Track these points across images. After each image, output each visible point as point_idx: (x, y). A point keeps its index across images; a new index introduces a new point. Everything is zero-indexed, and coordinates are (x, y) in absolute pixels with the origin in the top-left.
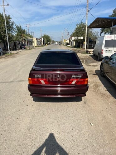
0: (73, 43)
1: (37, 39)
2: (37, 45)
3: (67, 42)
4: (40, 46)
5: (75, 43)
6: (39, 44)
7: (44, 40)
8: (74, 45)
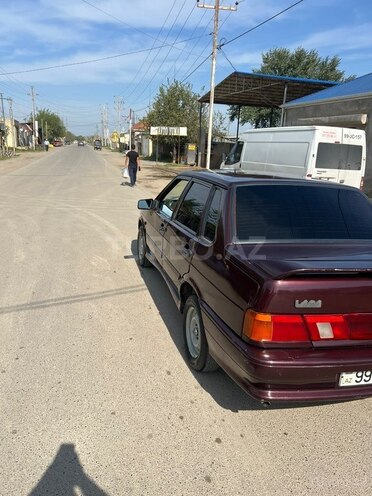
0: (144, 145)
1: (17, 125)
2: (18, 145)
3: (122, 140)
4: (29, 150)
5: (153, 148)
6: (23, 142)
7: (40, 130)
8: (151, 152)
